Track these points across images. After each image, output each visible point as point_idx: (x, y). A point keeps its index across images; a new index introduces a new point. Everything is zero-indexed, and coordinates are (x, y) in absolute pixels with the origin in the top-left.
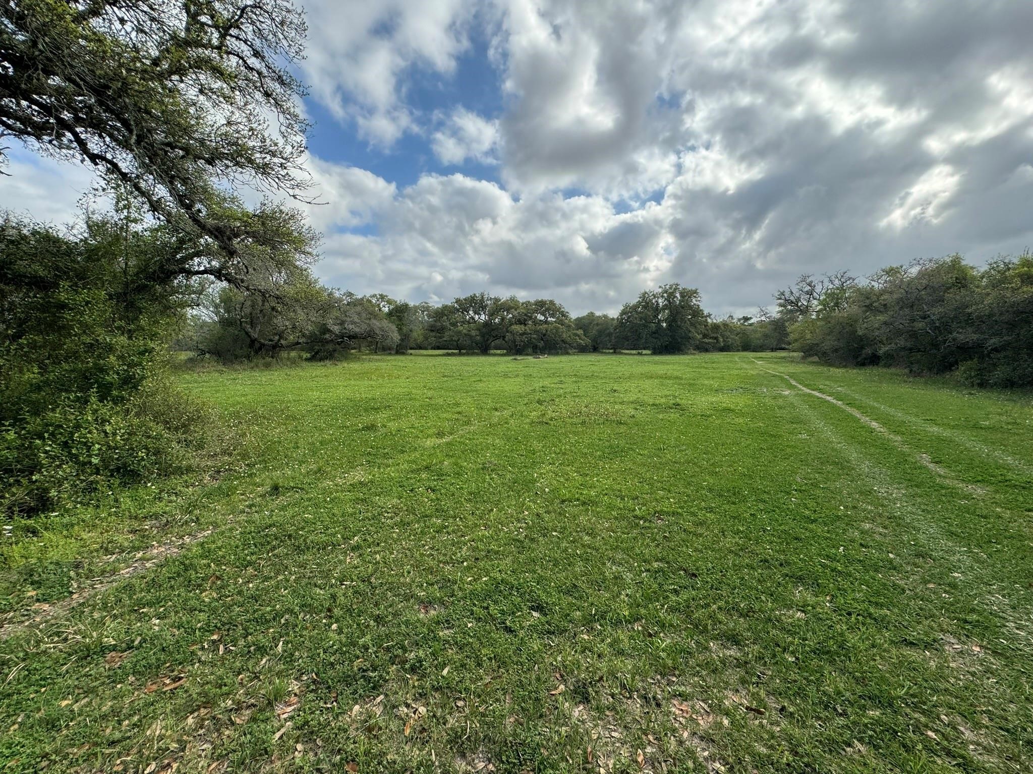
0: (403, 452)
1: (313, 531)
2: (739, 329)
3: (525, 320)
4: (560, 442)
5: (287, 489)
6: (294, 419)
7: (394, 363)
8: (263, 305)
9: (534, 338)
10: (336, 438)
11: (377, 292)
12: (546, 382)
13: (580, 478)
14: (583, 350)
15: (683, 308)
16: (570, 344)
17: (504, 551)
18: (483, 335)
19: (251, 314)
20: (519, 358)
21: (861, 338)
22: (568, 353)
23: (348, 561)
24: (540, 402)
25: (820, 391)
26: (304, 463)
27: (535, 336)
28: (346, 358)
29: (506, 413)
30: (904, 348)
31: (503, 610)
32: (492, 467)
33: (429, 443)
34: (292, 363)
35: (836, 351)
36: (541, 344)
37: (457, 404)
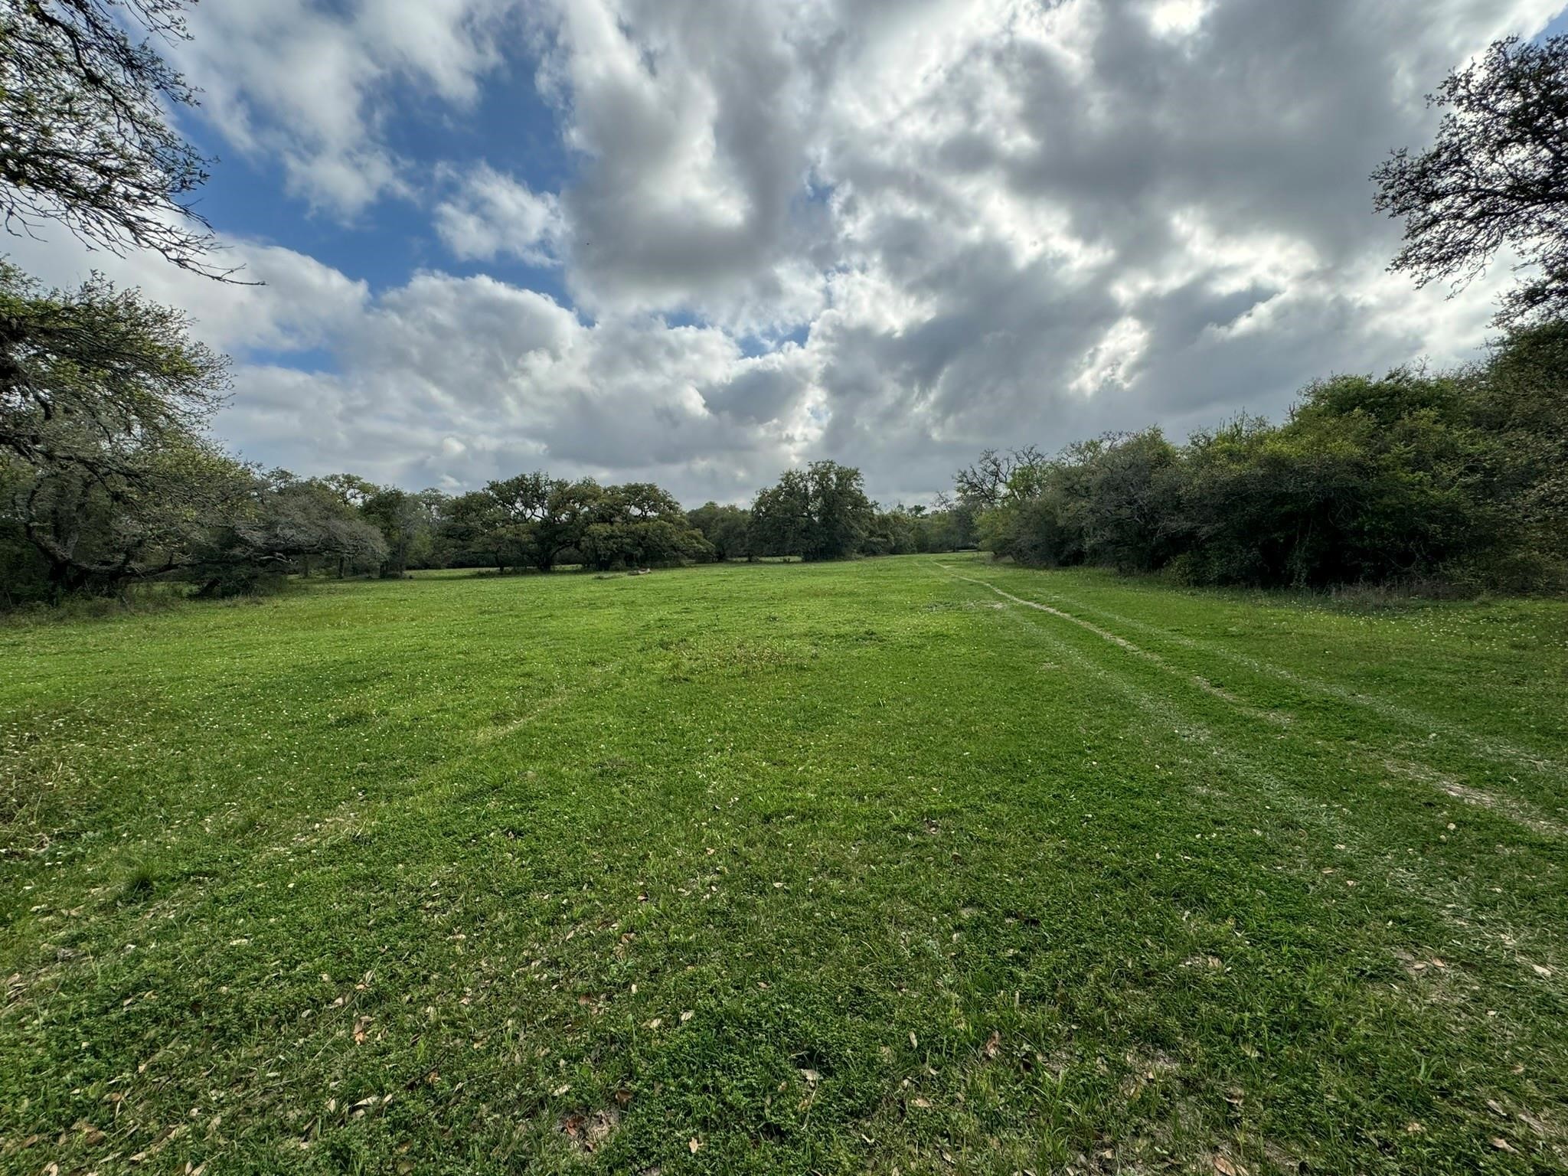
0: (433, 760)
1: (257, 980)
2: (912, 523)
3: (611, 516)
4: (720, 710)
5: (173, 879)
6: (175, 717)
7: (381, 595)
8: (85, 494)
9: (627, 544)
10: (279, 749)
11: (339, 472)
12: (664, 612)
13: (776, 770)
14: (703, 559)
15: (840, 494)
16: (683, 551)
17: (699, 940)
18: (541, 541)
19: (54, 512)
20: (605, 575)
21: (1062, 530)
22: (680, 566)
23: (360, 1037)
24: (664, 645)
25: (1037, 601)
26: (210, 811)
27: (628, 540)
28: (281, 590)
29: (612, 668)
30: (1110, 542)
31: (749, 1086)
32: (619, 769)
33: (483, 735)
34: (158, 605)
35: (1035, 547)
36: (639, 552)
37: (522, 661)
